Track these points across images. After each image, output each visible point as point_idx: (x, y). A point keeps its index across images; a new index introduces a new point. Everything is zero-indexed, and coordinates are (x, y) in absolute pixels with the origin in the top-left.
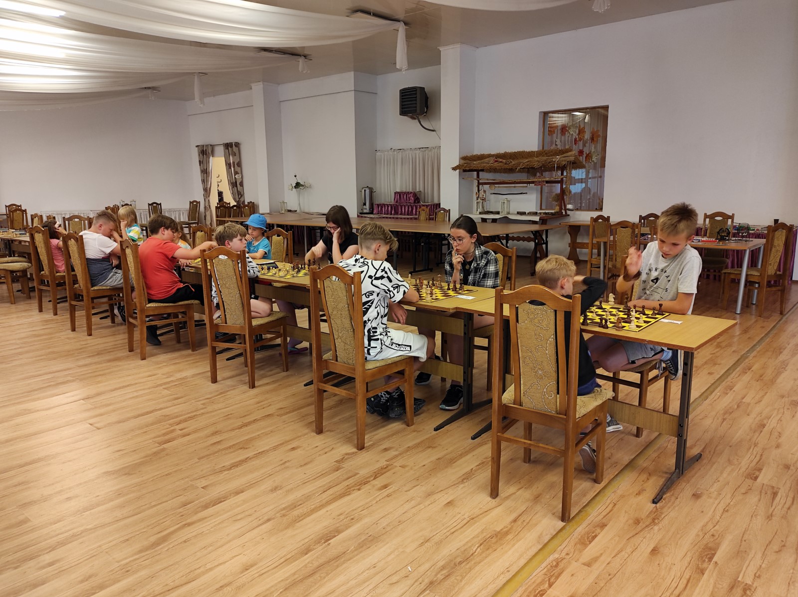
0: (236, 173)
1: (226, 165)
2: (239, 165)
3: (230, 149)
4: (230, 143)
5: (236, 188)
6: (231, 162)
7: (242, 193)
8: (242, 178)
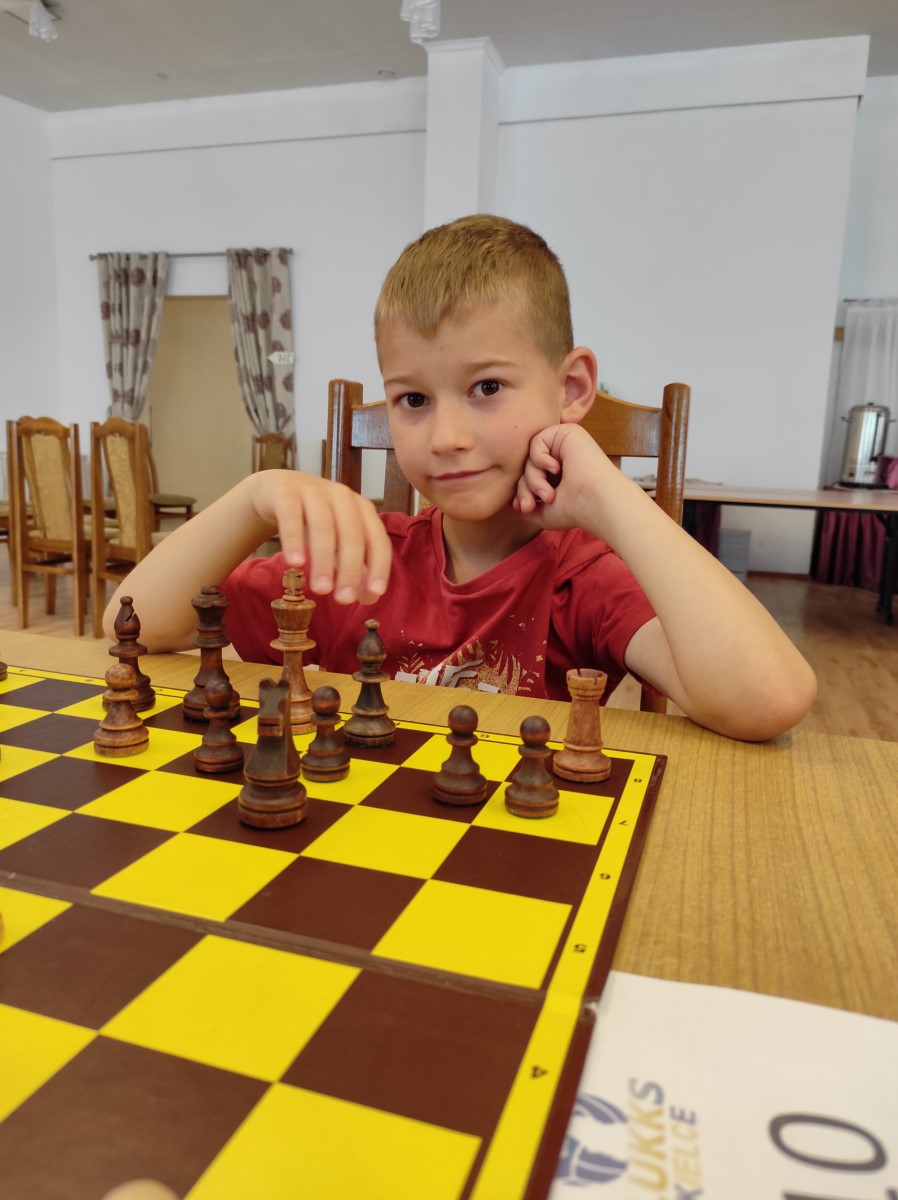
0: (276, 346)
2: (286, 321)
3: (256, 269)
4: (258, 251)
5: (268, 394)
6: (259, 311)
7: (288, 412)
8: (293, 366)
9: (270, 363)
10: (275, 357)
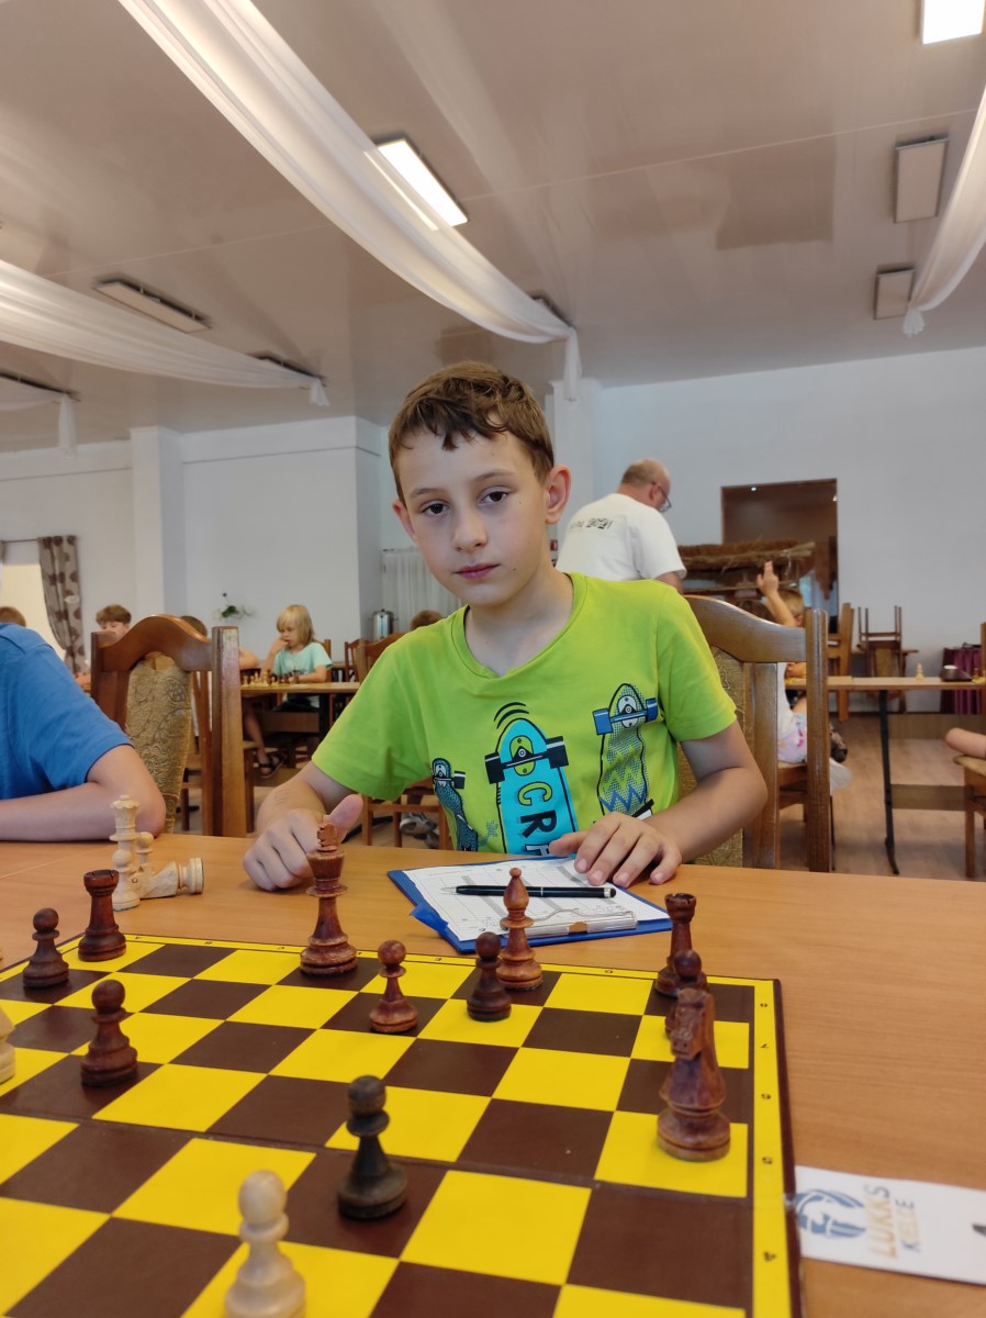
0: (68, 593)
1: (44, 577)
2: (75, 577)
3: (55, 549)
4: (56, 537)
5: (64, 622)
6: (57, 572)
7: (79, 632)
8: (80, 602)
9: (65, 603)
10: (68, 600)
